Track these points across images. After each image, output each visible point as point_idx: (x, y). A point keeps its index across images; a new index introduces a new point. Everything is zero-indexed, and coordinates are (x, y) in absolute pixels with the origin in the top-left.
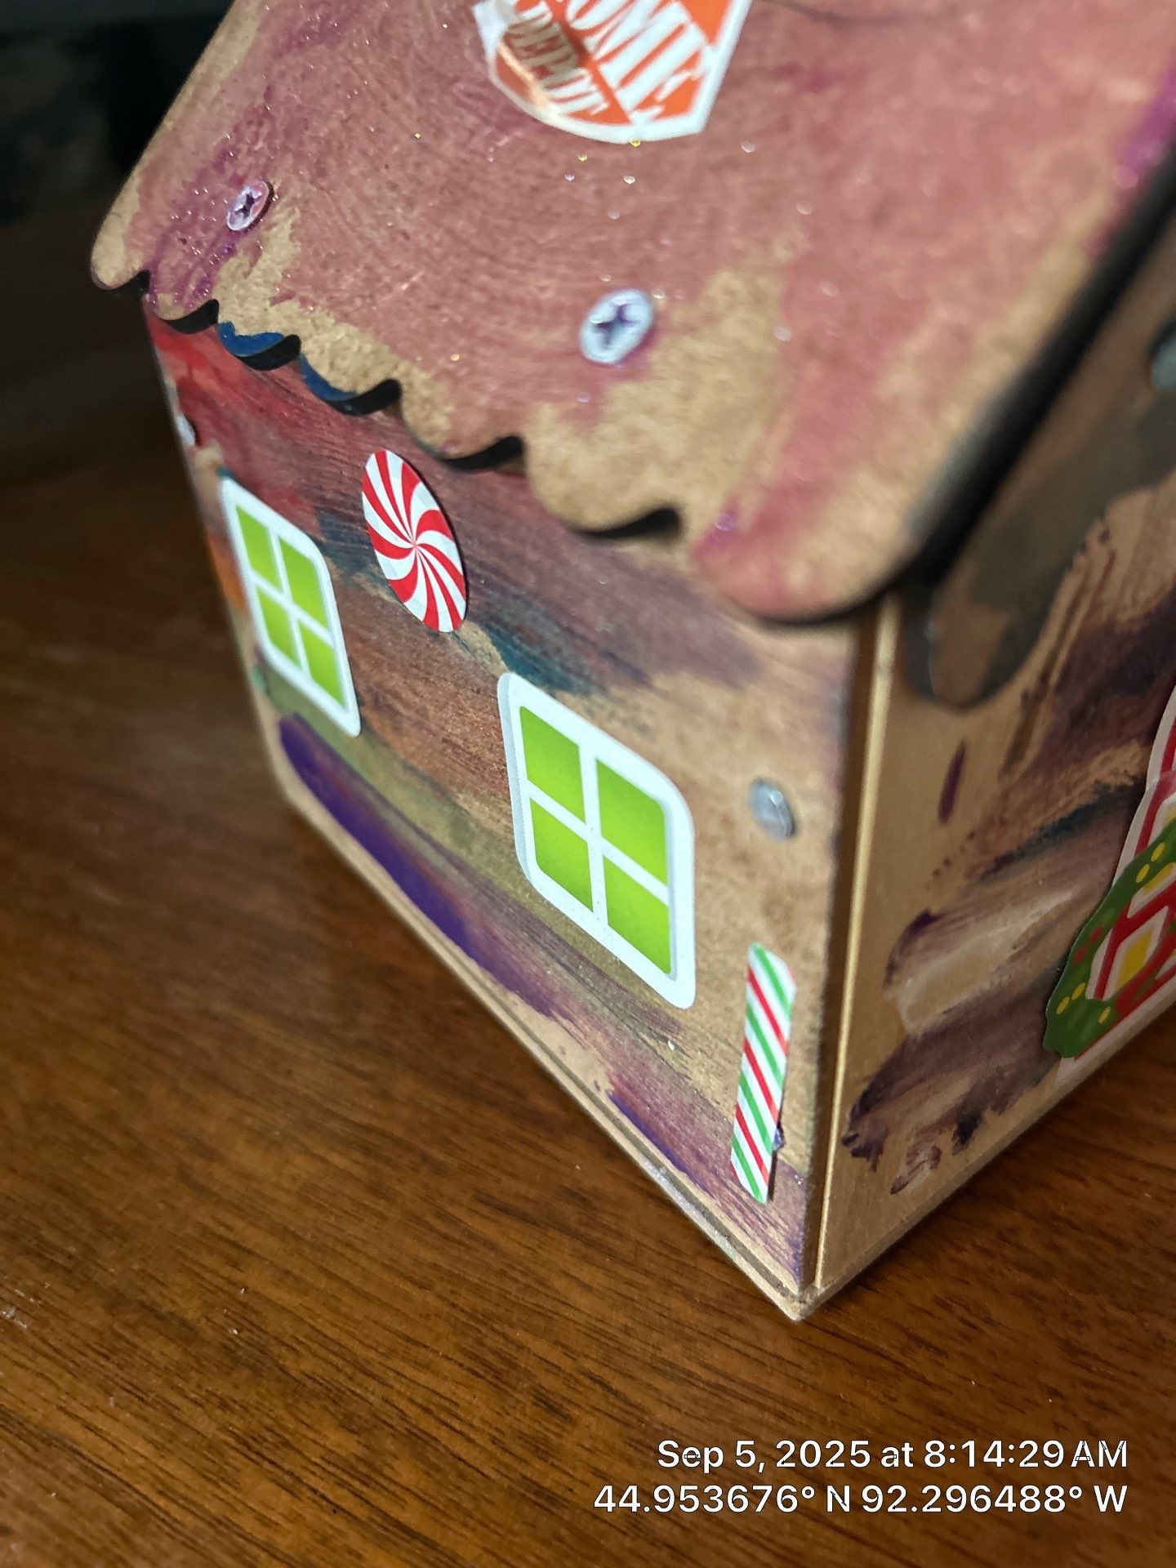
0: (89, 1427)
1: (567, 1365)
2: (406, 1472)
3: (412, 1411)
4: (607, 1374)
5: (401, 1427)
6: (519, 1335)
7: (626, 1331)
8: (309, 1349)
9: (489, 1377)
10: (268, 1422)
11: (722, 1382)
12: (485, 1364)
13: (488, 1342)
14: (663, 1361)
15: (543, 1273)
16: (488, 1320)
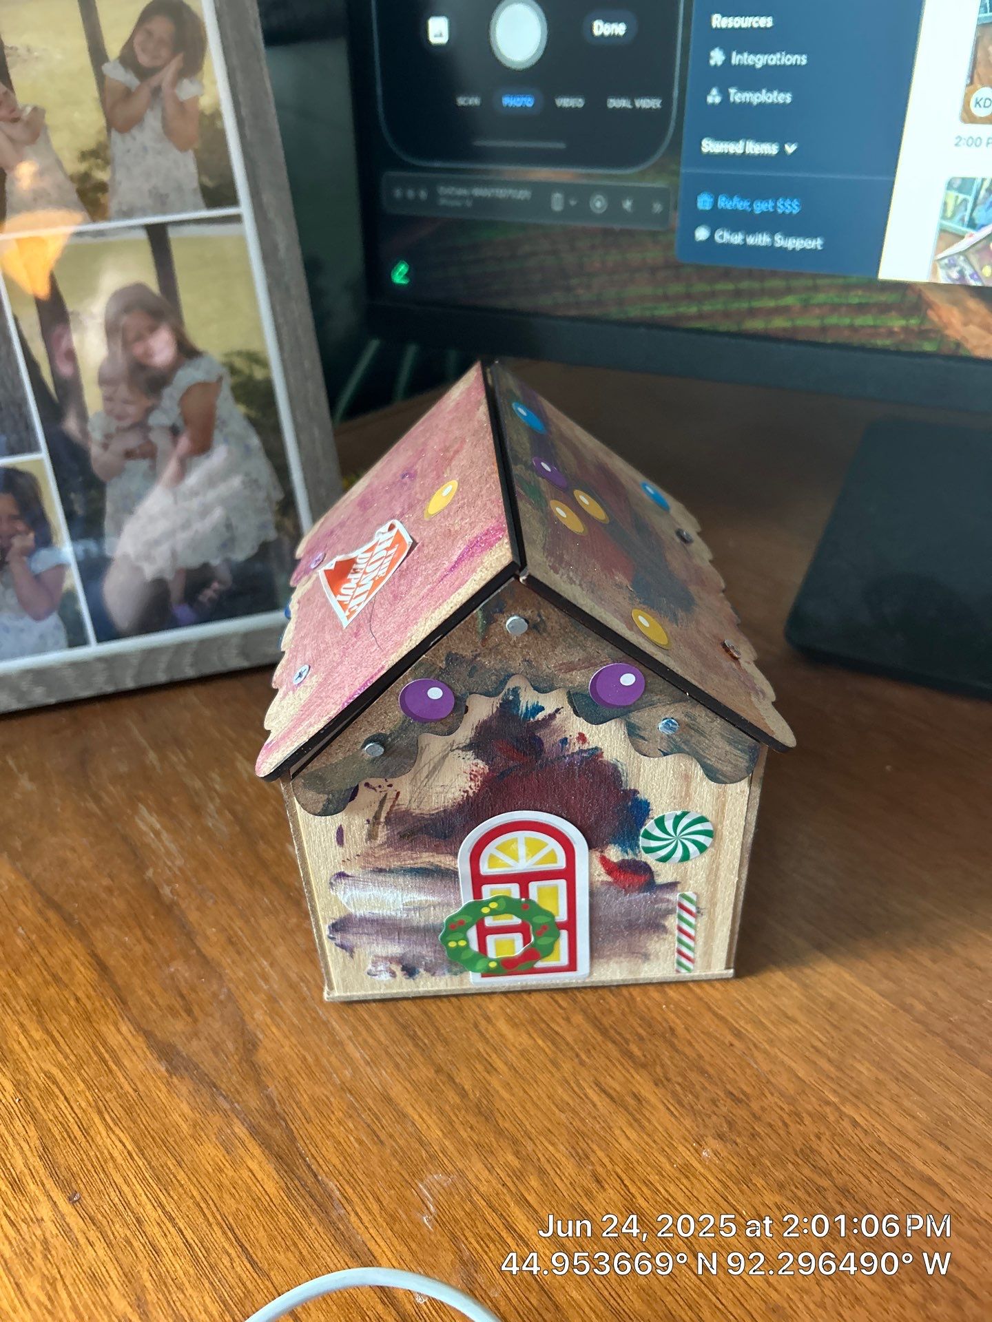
0: (421, 1116)
1: (610, 1166)
2: (534, 1182)
3: (542, 1159)
4: (624, 1177)
5: (537, 1164)
6: (595, 1147)
7: (638, 1162)
8: (509, 1118)
9: (577, 1158)
10: (487, 1141)
11: (670, 1199)
12: (578, 1154)
13: (580, 1144)
14: (649, 1181)
15: (611, 1124)
16: (583, 1135)
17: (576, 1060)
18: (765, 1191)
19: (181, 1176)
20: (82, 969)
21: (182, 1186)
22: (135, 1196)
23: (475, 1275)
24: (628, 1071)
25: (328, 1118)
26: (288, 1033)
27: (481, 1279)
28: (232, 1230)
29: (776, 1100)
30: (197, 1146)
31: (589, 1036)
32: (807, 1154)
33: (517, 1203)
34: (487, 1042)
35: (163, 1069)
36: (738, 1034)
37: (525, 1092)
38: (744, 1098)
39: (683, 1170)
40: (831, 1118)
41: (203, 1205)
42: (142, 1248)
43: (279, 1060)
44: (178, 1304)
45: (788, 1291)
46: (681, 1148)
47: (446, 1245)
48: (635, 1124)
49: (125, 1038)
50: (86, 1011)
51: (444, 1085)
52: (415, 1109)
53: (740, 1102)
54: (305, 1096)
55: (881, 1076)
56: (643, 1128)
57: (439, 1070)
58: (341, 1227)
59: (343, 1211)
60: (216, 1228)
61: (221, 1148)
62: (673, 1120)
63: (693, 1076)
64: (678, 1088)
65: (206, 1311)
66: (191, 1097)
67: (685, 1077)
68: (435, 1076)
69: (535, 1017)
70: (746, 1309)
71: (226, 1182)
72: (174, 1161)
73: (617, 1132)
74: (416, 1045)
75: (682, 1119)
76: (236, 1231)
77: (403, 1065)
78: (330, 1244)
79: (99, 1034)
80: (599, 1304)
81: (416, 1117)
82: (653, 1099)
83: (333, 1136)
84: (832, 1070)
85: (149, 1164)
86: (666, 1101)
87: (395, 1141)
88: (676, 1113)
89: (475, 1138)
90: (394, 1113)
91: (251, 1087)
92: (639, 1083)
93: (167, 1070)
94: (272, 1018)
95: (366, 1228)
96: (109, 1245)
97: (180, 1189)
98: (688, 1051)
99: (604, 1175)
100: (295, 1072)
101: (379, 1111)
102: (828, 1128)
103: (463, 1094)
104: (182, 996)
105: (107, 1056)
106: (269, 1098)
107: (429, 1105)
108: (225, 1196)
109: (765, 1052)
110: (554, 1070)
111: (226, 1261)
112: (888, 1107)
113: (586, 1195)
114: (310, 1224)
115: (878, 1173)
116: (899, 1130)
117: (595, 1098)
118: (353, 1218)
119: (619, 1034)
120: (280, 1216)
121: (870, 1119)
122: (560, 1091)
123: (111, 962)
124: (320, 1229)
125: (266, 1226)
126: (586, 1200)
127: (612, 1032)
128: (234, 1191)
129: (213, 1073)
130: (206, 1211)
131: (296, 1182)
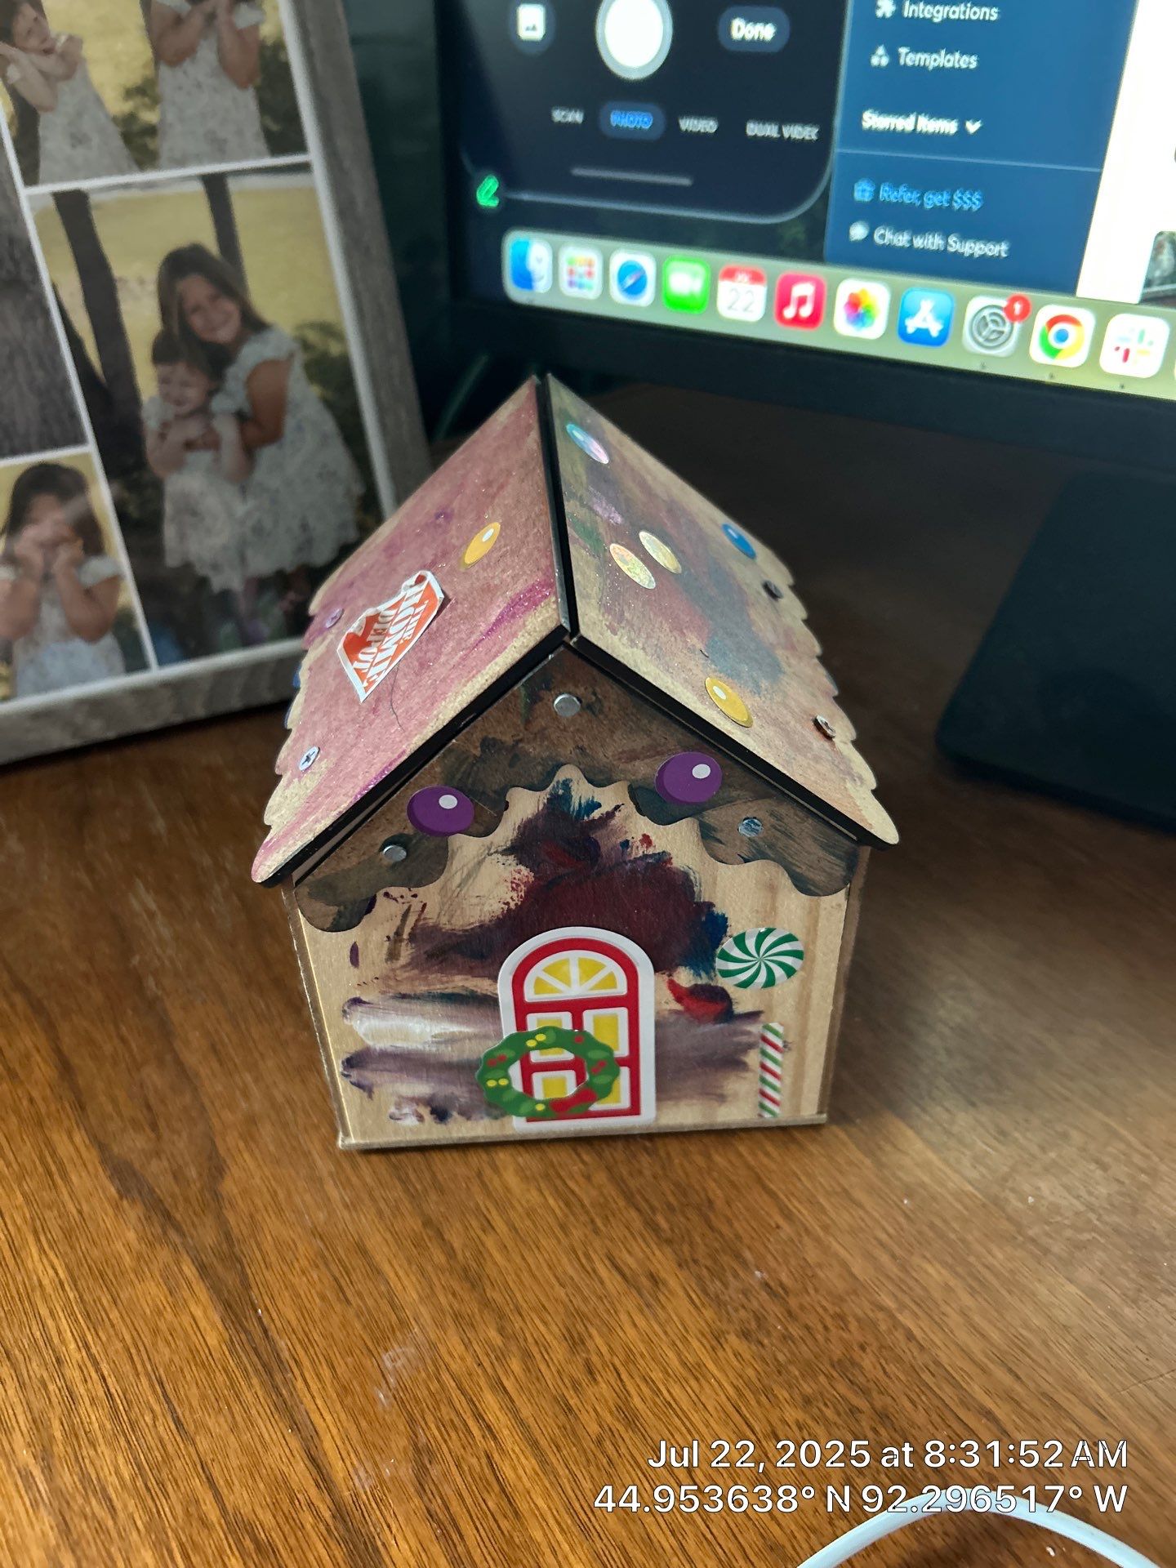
0: (397, 1275)
1: (607, 1356)
2: (516, 1365)
3: (530, 1339)
4: (622, 1370)
5: (522, 1343)
6: (594, 1332)
7: (642, 1355)
8: (499, 1288)
9: (571, 1342)
10: (469, 1311)
12: (572, 1337)
13: (578, 1327)
14: (651, 1378)
15: (619, 1307)
16: (583, 1317)
17: (590, 1227)
18: (786, 1405)
19: (114, 1315)
20: (42, 1065)
21: (113, 1326)
22: (59, 1333)
23: (429, 1466)
24: (648, 1246)
25: (291, 1266)
26: (261, 1163)
27: (435, 1471)
28: (161, 1384)
29: (821, 1299)
30: (137, 1282)
31: (611, 1200)
32: (845, 1366)
33: (492, 1388)
34: (489, 1194)
35: (113, 1190)
36: (788, 1215)
37: (524, 1258)
38: (781, 1292)
39: (694, 1371)
40: (883, 1327)
41: (133, 1351)
42: (57, 1392)
43: (245, 1192)
44: (87, 1461)
45: (793, 1527)
46: (695, 1344)
47: (402, 1427)
48: (646, 1309)
49: (77, 1149)
50: (38, 1113)
51: (430, 1240)
52: (392, 1266)
53: (776, 1296)
54: (269, 1237)
55: (952, 1283)
56: (656, 1316)
57: (427, 1223)
58: (284, 1392)
59: (290, 1375)
60: (144, 1380)
61: (165, 1287)
62: (692, 1309)
63: (726, 1259)
64: (705, 1272)
65: (118, 1473)
66: (139, 1225)
67: (715, 1261)
68: (422, 1230)
69: (551, 1172)
70: (739, 1543)
71: (163, 1326)
72: (109, 1297)
73: (624, 1317)
74: (407, 1191)
75: (703, 1310)
76: (166, 1386)
77: (387, 1212)
78: (269, 1412)
79: (48, 1143)
80: (566, 1517)
81: (392, 1275)
82: (672, 1283)
83: (293, 1286)
84: (893, 1269)
85: (81, 1297)
86: (688, 1289)
87: (362, 1299)
88: (697, 1301)
89: (456, 1306)
90: (368, 1268)
91: (209, 1221)
92: (660, 1262)
93: (118, 1192)
94: (246, 1142)
95: (313, 1397)
96: (22, 1385)
97: (111, 1331)
98: (725, 1229)
99: (600, 1369)
100: (262, 1208)
101: (351, 1264)
102: (877, 1339)
103: (451, 1253)
104: (149, 1107)
105: (53, 1168)
106: (228, 1236)
107: (410, 1263)
108: (159, 1341)
109: (818, 1240)
110: (560, 1235)
111: (148, 1419)
112: (954, 1319)
113: (574, 1387)
114: (250, 1386)
115: (928, 1399)
116: (963, 1350)
117: (603, 1272)
118: (300, 1384)
119: (647, 1201)
120: (218, 1374)
121: (930, 1333)
122: (565, 1260)
123: (75, 1060)
124: (260, 1393)
125: (200, 1382)
126: (572, 1392)
127: (638, 1197)
128: (170, 1338)
129: (170, 1200)
130: (135, 1358)
131: (243, 1336)
